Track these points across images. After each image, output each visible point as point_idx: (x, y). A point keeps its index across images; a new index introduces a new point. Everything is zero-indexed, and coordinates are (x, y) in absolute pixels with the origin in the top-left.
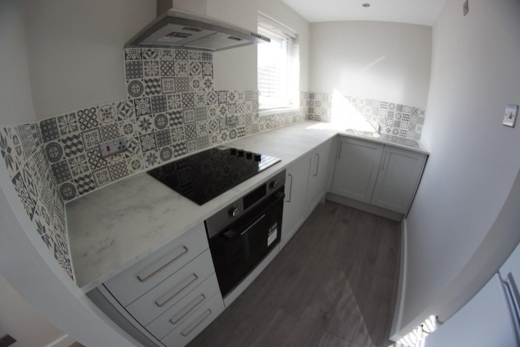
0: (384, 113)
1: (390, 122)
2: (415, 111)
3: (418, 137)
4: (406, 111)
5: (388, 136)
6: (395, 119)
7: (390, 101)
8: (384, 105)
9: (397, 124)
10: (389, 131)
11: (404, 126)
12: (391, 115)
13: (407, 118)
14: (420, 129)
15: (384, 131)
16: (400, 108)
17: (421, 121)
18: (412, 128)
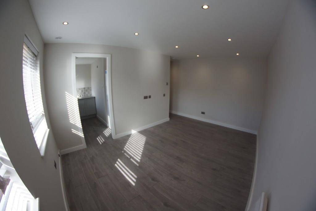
0: (80, 91)
1: (82, 93)
2: (88, 88)
3: (91, 94)
4: (86, 89)
5: (83, 97)
6: (84, 92)
7: (81, 87)
8: (80, 89)
9: (85, 93)
10: (83, 96)
11: (87, 93)
12: (82, 91)
13: (87, 91)
14: (91, 92)
15: (82, 96)
16: (84, 88)
17: (91, 90)
18: (89, 93)
